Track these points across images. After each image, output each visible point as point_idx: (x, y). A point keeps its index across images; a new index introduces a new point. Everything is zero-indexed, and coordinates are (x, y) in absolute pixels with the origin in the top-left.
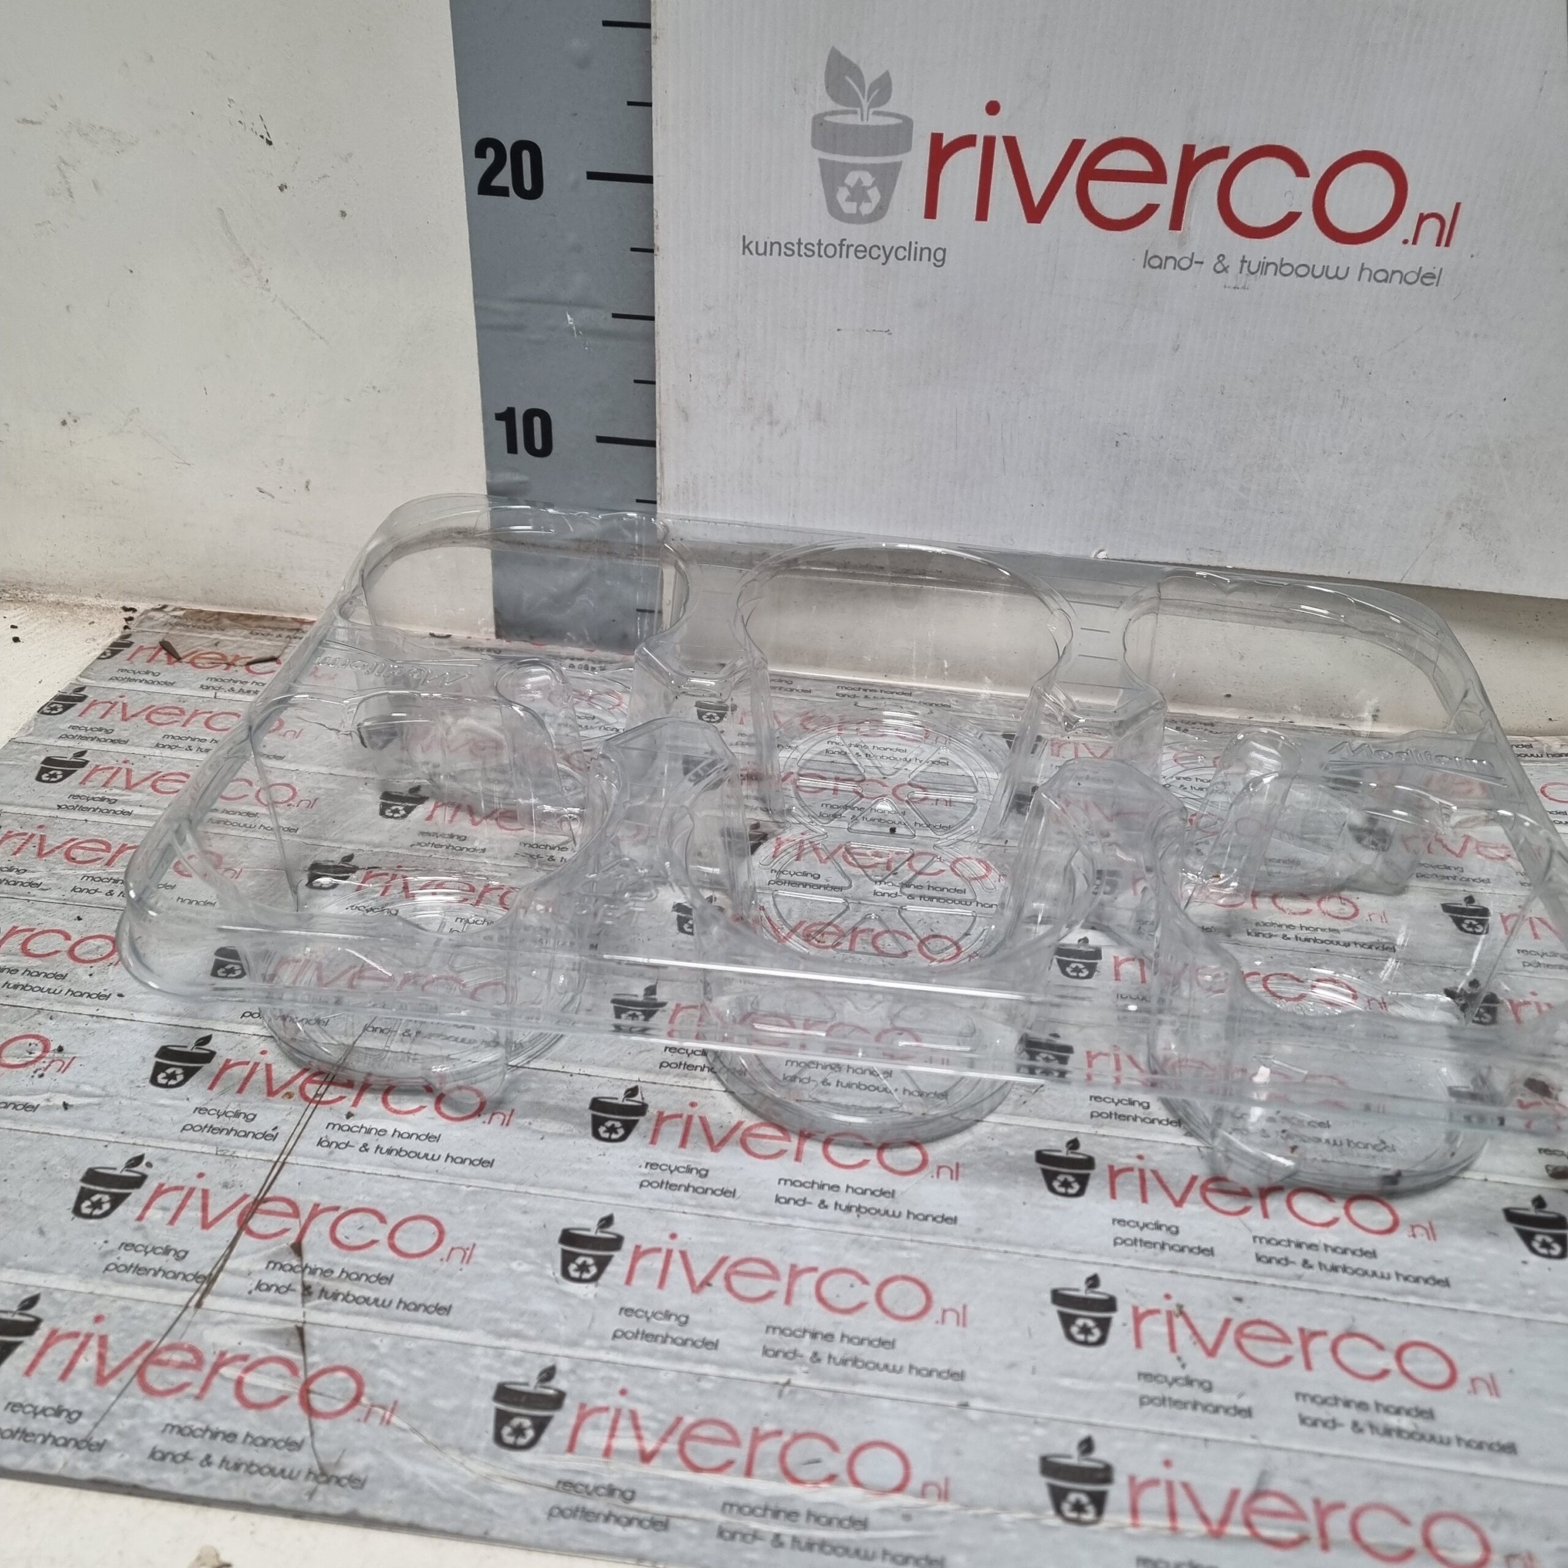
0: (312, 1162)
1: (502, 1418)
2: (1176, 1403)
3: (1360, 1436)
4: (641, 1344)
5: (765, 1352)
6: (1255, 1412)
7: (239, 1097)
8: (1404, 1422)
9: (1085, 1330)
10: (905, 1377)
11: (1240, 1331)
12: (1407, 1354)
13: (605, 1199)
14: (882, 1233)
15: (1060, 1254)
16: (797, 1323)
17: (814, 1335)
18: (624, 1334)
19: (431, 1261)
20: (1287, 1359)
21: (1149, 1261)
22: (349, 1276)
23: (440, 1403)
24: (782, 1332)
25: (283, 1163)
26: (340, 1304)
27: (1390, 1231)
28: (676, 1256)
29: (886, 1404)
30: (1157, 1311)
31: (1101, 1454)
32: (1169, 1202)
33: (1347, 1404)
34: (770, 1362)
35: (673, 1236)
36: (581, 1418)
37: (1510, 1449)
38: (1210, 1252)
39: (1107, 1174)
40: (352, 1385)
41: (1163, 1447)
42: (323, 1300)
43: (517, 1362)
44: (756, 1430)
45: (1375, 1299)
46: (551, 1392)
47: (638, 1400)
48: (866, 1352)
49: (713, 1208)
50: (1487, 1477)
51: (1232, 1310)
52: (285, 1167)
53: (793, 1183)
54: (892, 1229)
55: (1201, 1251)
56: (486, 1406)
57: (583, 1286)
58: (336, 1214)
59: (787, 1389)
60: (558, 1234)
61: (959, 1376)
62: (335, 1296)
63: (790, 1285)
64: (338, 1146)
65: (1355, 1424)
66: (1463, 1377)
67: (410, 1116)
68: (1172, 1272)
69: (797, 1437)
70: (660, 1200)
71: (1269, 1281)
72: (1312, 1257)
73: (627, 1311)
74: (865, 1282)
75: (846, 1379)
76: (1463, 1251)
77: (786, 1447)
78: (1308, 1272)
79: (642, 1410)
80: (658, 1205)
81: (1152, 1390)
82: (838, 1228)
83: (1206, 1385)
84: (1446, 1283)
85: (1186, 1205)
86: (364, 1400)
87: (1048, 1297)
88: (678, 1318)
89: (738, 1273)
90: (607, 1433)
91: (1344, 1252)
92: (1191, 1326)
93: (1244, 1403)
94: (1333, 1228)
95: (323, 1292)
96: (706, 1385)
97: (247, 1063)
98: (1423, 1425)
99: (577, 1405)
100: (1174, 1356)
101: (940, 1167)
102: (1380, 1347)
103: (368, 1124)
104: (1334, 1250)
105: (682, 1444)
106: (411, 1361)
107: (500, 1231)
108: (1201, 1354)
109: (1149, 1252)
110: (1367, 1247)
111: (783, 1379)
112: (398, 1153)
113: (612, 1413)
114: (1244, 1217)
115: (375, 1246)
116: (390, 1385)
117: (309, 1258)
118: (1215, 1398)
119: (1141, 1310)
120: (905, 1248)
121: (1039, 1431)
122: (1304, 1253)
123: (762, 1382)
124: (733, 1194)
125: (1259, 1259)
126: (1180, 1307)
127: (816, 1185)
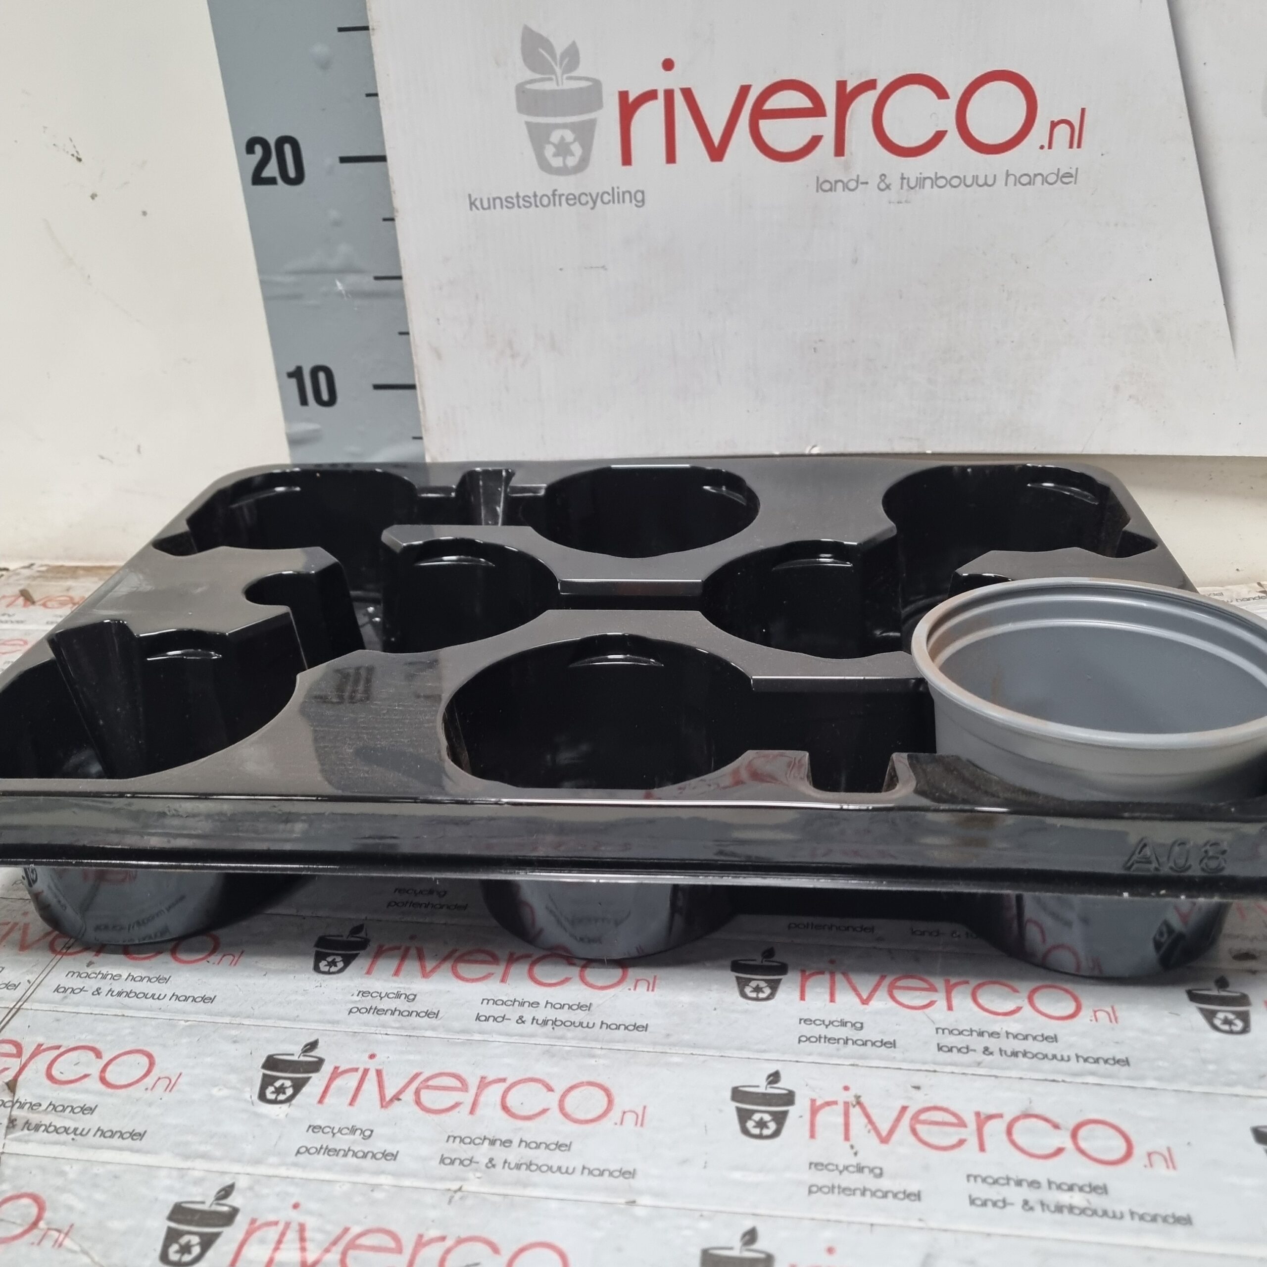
0: (45, 1007)
1: (172, 1236)
2: (844, 1190)
3: (1030, 1214)
4: (322, 1158)
5: (442, 1161)
6: (923, 1196)
8: (1077, 1199)
9: (762, 1124)
10: (577, 1178)
11: (915, 1118)
12: (1082, 1133)
13: (313, 1026)
14: (574, 1043)
15: (745, 1054)
16: (479, 1131)
17: (493, 1142)
18: (308, 1150)
19: (136, 1092)
20: (961, 1142)
21: (831, 1056)
22: (55, 1108)
23: (116, 1225)
24: (462, 1140)
26: (41, 1135)
27: (1072, 1016)
28: (372, 1075)
29: (554, 1205)
30: (835, 1103)
31: (763, 1244)
32: (856, 1000)
33: (1019, 1183)
34: (446, 1170)
35: (372, 1056)
36: (249, 1234)
37: (1186, 1221)
38: (893, 1044)
39: (798, 978)
40: (34, 1210)
41: (828, 1235)
42: (26, 1132)
43: (198, 1182)
44: (421, 1236)
45: (1054, 1081)
46: (225, 1209)
47: (310, 1213)
48: (541, 1156)
49: (414, 1028)
50: (1161, 1250)
51: (909, 1098)
52: (21, 1011)
53: (495, 1002)
54: (584, 1039)
55: (883, 1044)
56: (160, 1225)
57: (276, 1107)
58: (56, 1052)
59: (459, 1194)
60: (263, 1060)
61: (632, 1174)
62: (37, 1128)
63: (477, 1096)
64: (73, 991)
65: (1026, 1203)
66: (1139, 1152)
67: (145, 962)
68: (853, 1065)
69: (460, 1241)
70: (366, 1025)
71: (949, 1069)
72: (993, 1044)
73: (314, 1128)
74: (550, 1089)
75: (518, 1183)
76: (1144, 1031)
77: (448, 1251)
78: (990, 1058)
79: (311, 1222)
80: (364, 1029)
81: (822, 1178)
82: (533, 1041)
83: (877, 1171)
84: (1126, 1062)
85: (872, 1003)
86: (42, 1224)
87: (728, 1094)
88: (363, 1132)
89: (428, 1087)
90: (272, 1246)
91: (1026, 1038)
92: (867, 1116)
93: (913, 1188)
94: (1017, 1016)
95: (27, 1125)
96: (379, 1195)
97: (8, 924)
98: (1096, 1201)
99: (248, 1220)
100: (847, 1144)
101: (637, 980)
102: (1056, 1126)
103: (107, 969)
104: (1015, 1037)
105: (344, 1254)
106: (95, 1186)
107: (209, 1060)
108: (875, 1140)
109: (831, 1048)
110: (1048, 1033)
111: (455, 1186)
112: (128, 995)
113: (281, 1227)
114: (927, 1011)
115: (86, 1080)
116: (70, 1208)
117: (22, 1094)
118: (885, 1184)
119: (819, 1102)
120: (593, 1056)
121: (704, 1225)
122: (986, 1041)
123: (435, 1190)
124: (436, 1015)
125: (940, 1048)
126: (858, 1097)
127: (516, 1003)
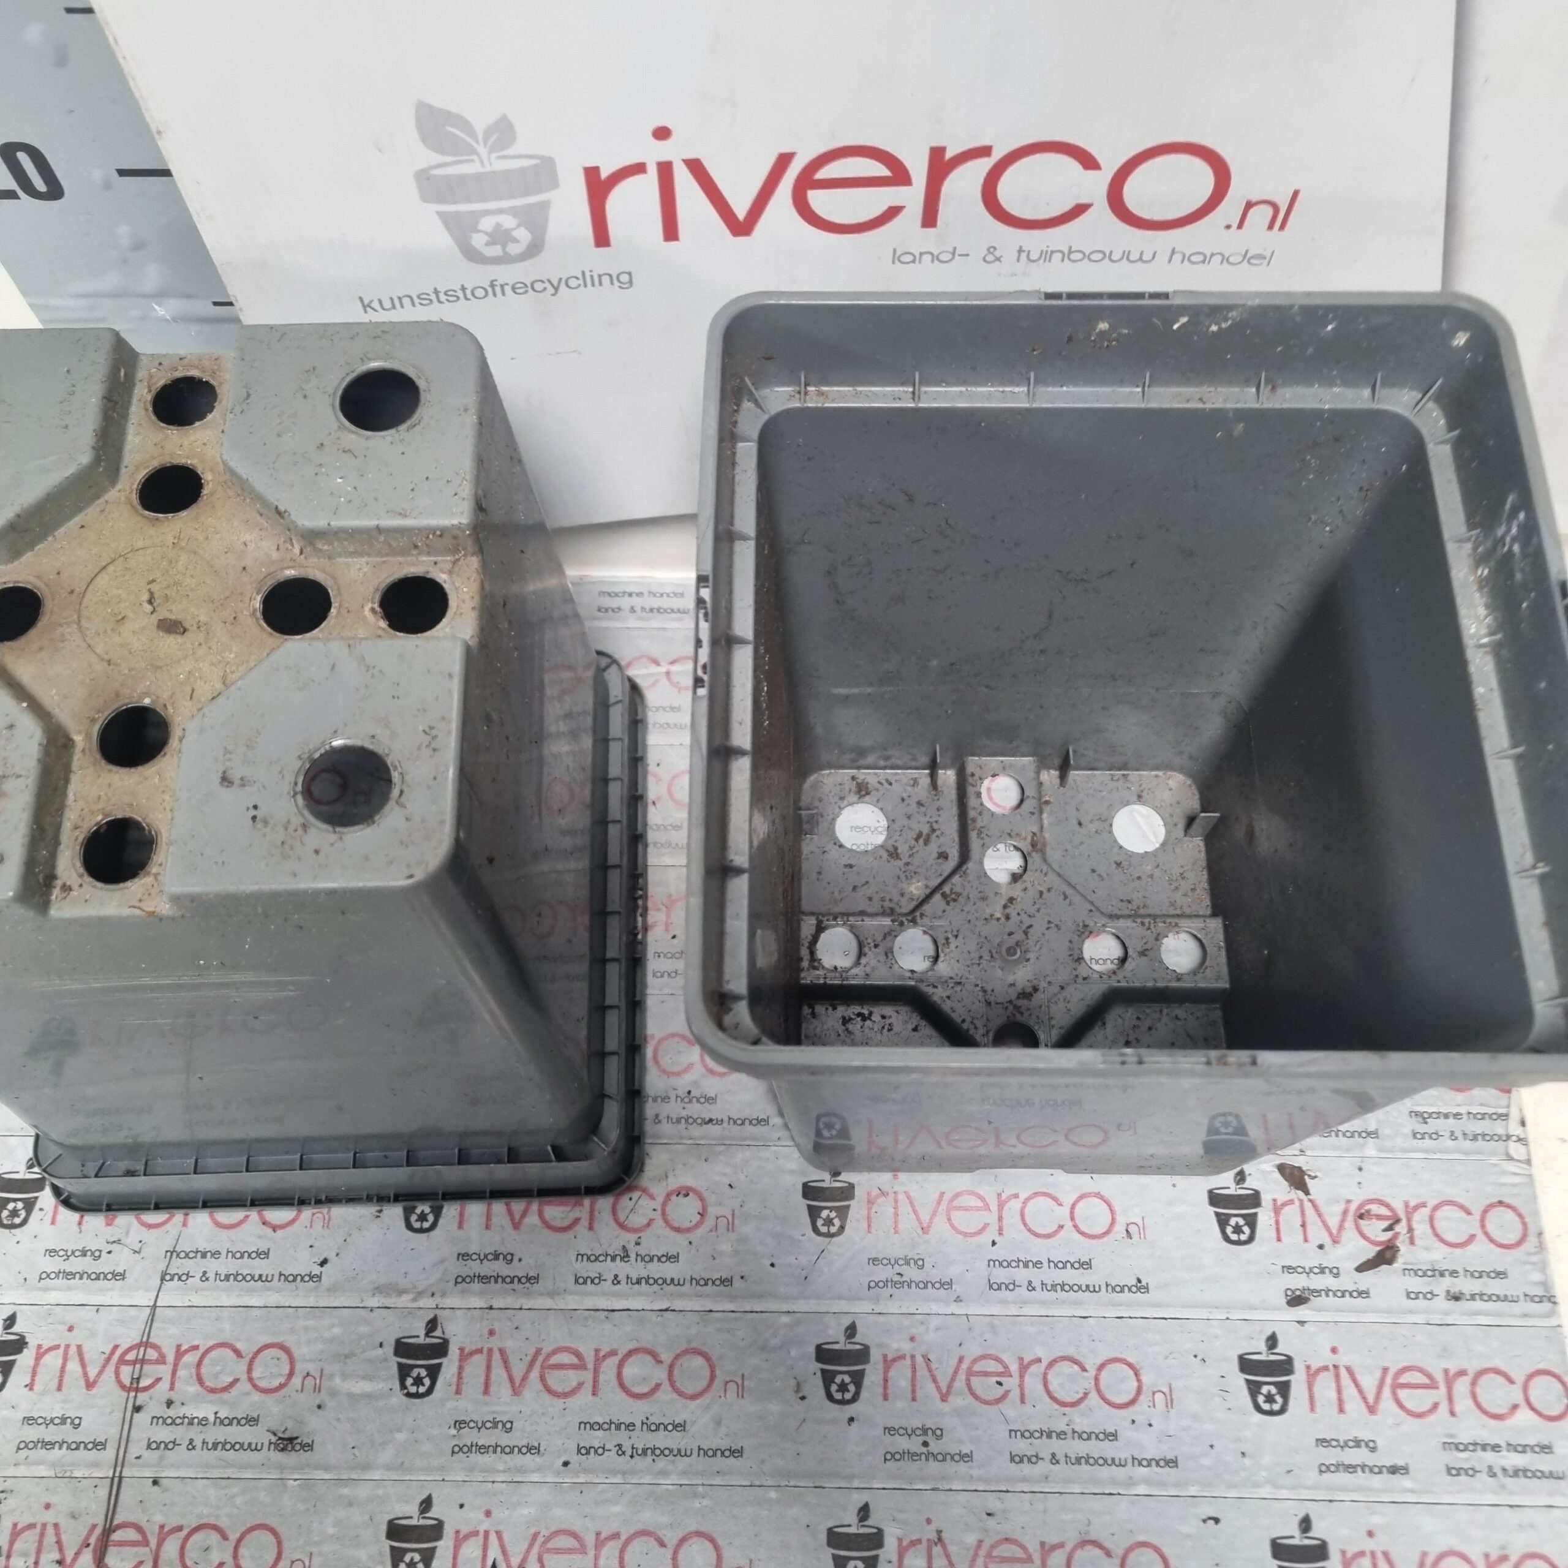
0: (145, 1473)
7: (60, 1396)
12: (1131, 1558)
13: (422, 1476)
14: (675, 1479)
15: (835, 1482)
21: (914, 1478)
25: (121, 1478)
27: (1132, 1402)
28: (493, 1538)
30: (919, 1541)
32: (936, 1398)
35: (488, 1513)
38: (970, 1457)
39: (880, 1367)
45: (1110, 1494)
49: (519, 1471)
51: (985, 1530)
52: (123, 1481)
53: (592, 1428)
54: (684, 1473)
55: (961, 1457)
58: (182, 1535)
60: (384, 1528)
63: (596, 1558)
64: (166, 1447)
67: (225, 1396)
68: (933, 1489)
70: (471, 1470)
71: (1020, 1486)
72: (1060, 1448)
74: (662, 1545)
76: (1195, 1417)
78: (1057, 1467)
80: (471, 1476)
82: (635, 1479)
84: (1172, 1463)
85: (950, 1398)
87: (824, 1538)
89: (549, 1551)
91: (1090, 1437)
92: (948, 1556)
94: (1083, 1405)
97: (57, 1347)
101: (727, 1383)
102: (1108, 1554)
103: (190, 1411)
104: (1080, 1436)
107: (332, 1531)
109: (915, 1466)
110: (1111, 1428)
112: (224, 1448)
114: (1002, 1405)
119: (906, 1542)
120: (696, 1495)
122: (1054, 1445)
124: (538, 1449)
125: (1012, 1459)
126: (939, 1532)
127: (613, 1426)
